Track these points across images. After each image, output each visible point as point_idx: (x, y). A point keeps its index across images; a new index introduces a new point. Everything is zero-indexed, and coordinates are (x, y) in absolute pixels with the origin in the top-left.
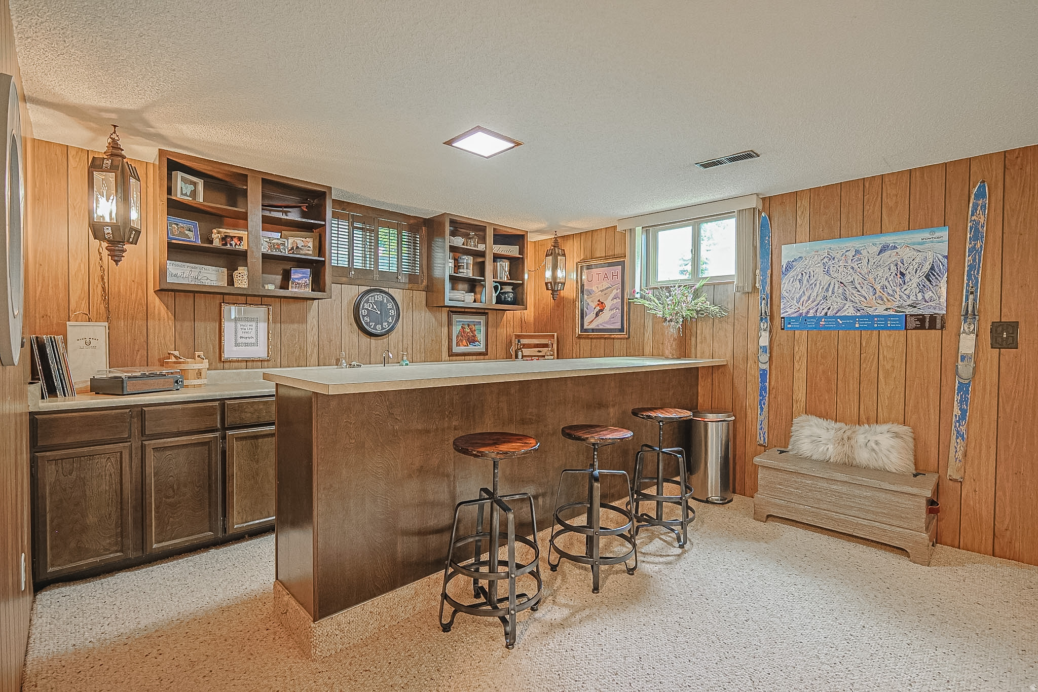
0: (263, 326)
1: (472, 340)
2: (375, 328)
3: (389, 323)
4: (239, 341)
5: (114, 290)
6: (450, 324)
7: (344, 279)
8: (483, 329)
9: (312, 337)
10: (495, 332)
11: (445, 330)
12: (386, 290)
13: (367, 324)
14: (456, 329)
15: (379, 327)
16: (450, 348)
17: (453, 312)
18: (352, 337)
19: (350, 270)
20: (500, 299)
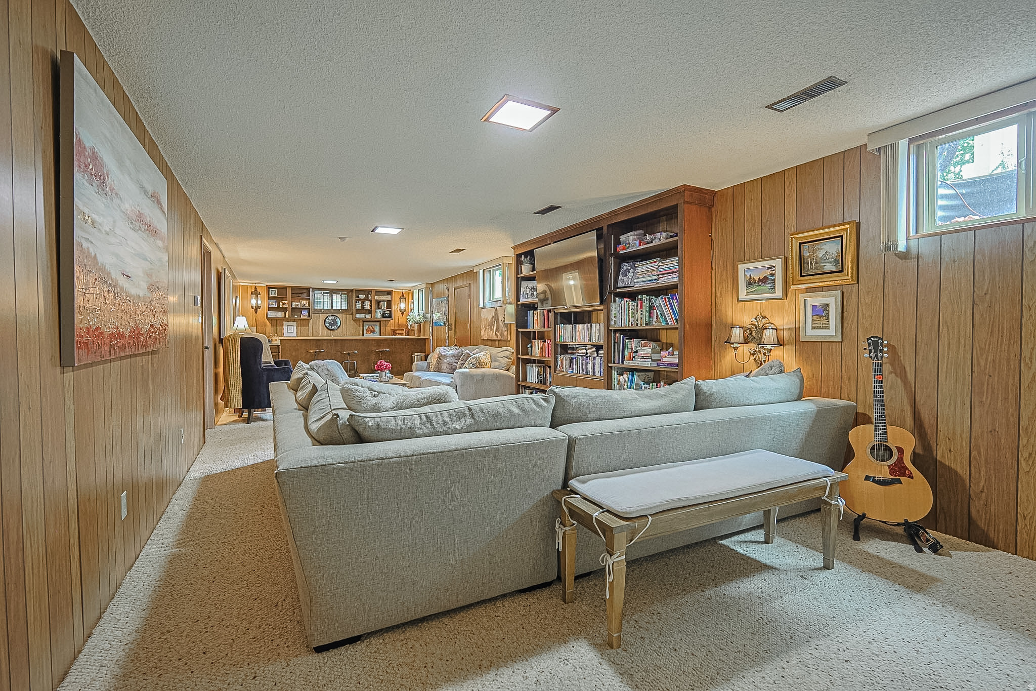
0: (295, 328)
1: (373, 331)
3: (336, 326)
4: (288, 331)
6: (363, 326)
7: (320, 312)
8: (378, 327)
9: (310, 330)
10: (385, 328)
11: (361, 328)
12: (336, 315)
13: (329, 326)
14: (366, 327)
16: (363, 334)
17: (364, 321)
18: (323, 331)
19: (322, 309)
20: (383, 316)
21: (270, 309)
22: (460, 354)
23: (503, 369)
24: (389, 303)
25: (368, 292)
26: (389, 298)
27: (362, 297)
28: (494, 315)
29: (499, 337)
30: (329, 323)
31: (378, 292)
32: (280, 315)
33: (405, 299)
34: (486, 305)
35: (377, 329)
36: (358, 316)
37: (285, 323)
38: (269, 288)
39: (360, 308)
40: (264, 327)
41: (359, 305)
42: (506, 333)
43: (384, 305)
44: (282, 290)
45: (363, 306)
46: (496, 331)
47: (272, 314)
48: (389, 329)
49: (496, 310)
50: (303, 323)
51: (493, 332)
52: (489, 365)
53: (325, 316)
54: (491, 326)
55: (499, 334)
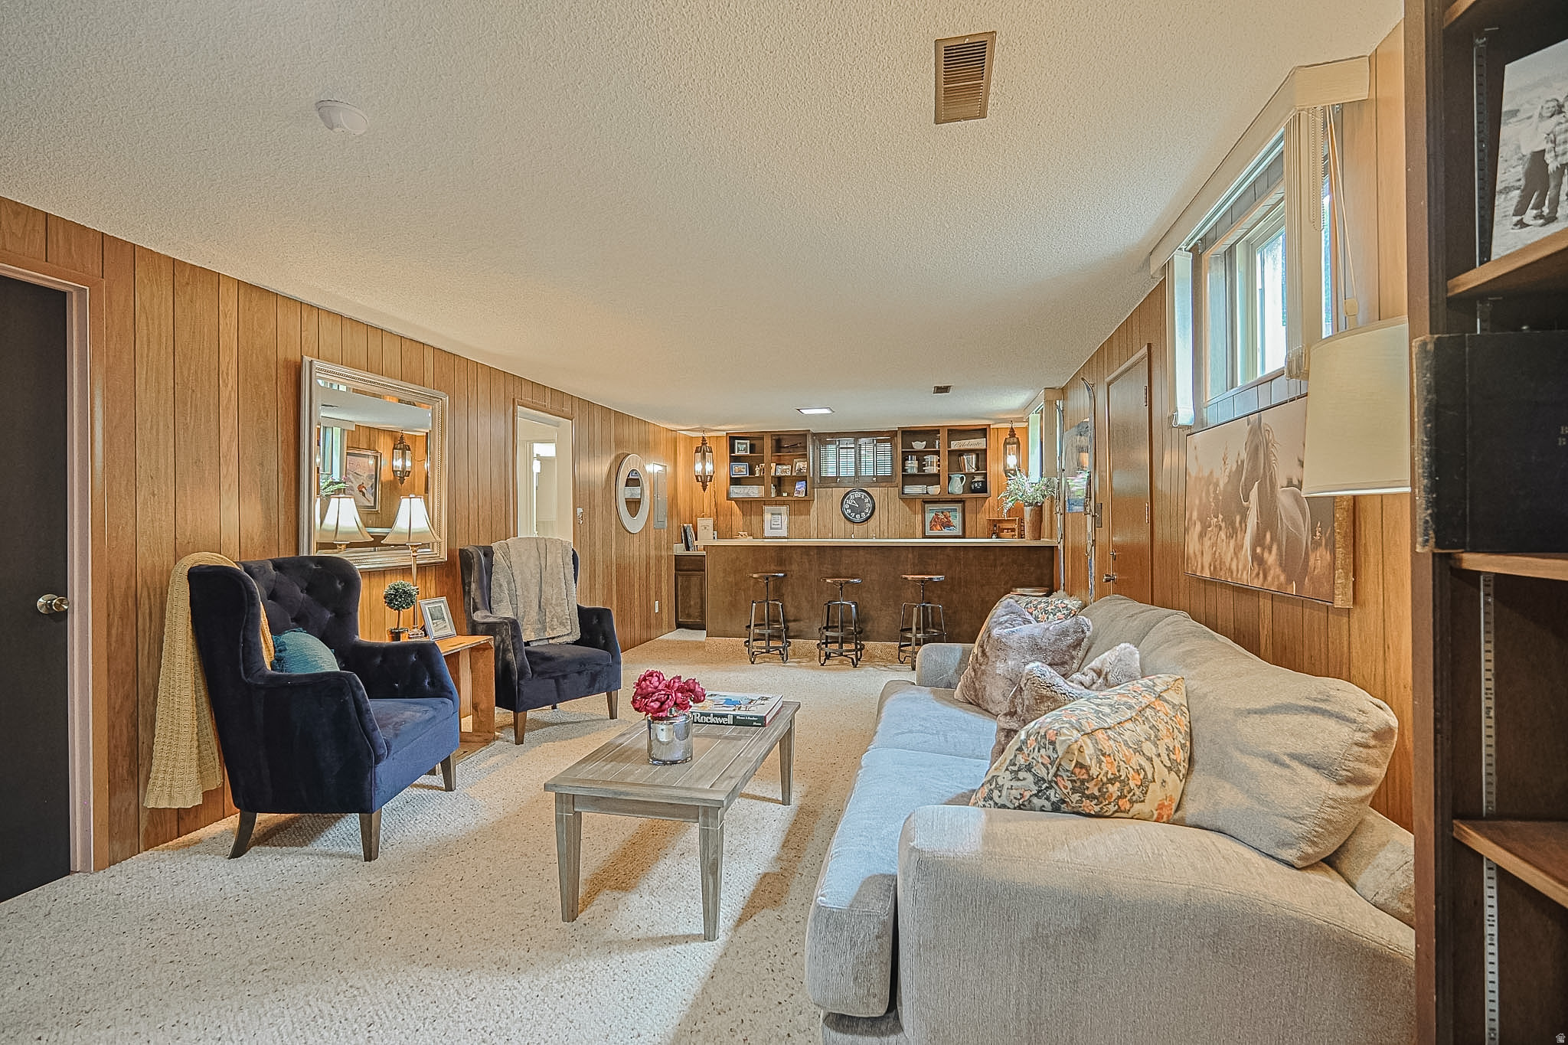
0: (785, 518)
1: (947, 525)
2: (855, 517)
3: (866, 514)
4: (773, 526)
5: (719, 502)
6: (924, 512)
7: (833, 484)
8: (959, 515)
9: (813, 524)
10: (974, 518)
11: (919, 517)
12: (865, 489)
13: (849, 514)
14: (929, 516)
15: (858, 516)
16: (924, 532)
17: (925, 502)
18: (840, 524)
19: (837, 477)
20: (970, 489)
21: (735, 481)
22: (1070, 640)
23: (1290, 854)
24: (981, 455)
25: (930, 434)
26: (978, 443)
27: (919, 445)
28: (1244, 455)
29: (1276, 577)
30: (851, 507)
31: (955, 433)
32: (755, 491)
33: (1018, 443)
34: (1211, 417)
35: (956, 520)
36: (910, 490)
37: (766, 508)
38: (732, 439)
39: (915, 471)
40: (729, 517)
41: (912, 466)
42: (1319, 560)
43: (970, 463)
44: (755, 440)
45: (921, 467)
46: (1258, 540)
47: (738, 491)
48: (983, 518)
49: (1256, 430)
50: (801, 507)
51: (1239, 547)
52: (1166, 787)
53: (842, 491)
54: (1231, 513)
55: (1271, 558)
